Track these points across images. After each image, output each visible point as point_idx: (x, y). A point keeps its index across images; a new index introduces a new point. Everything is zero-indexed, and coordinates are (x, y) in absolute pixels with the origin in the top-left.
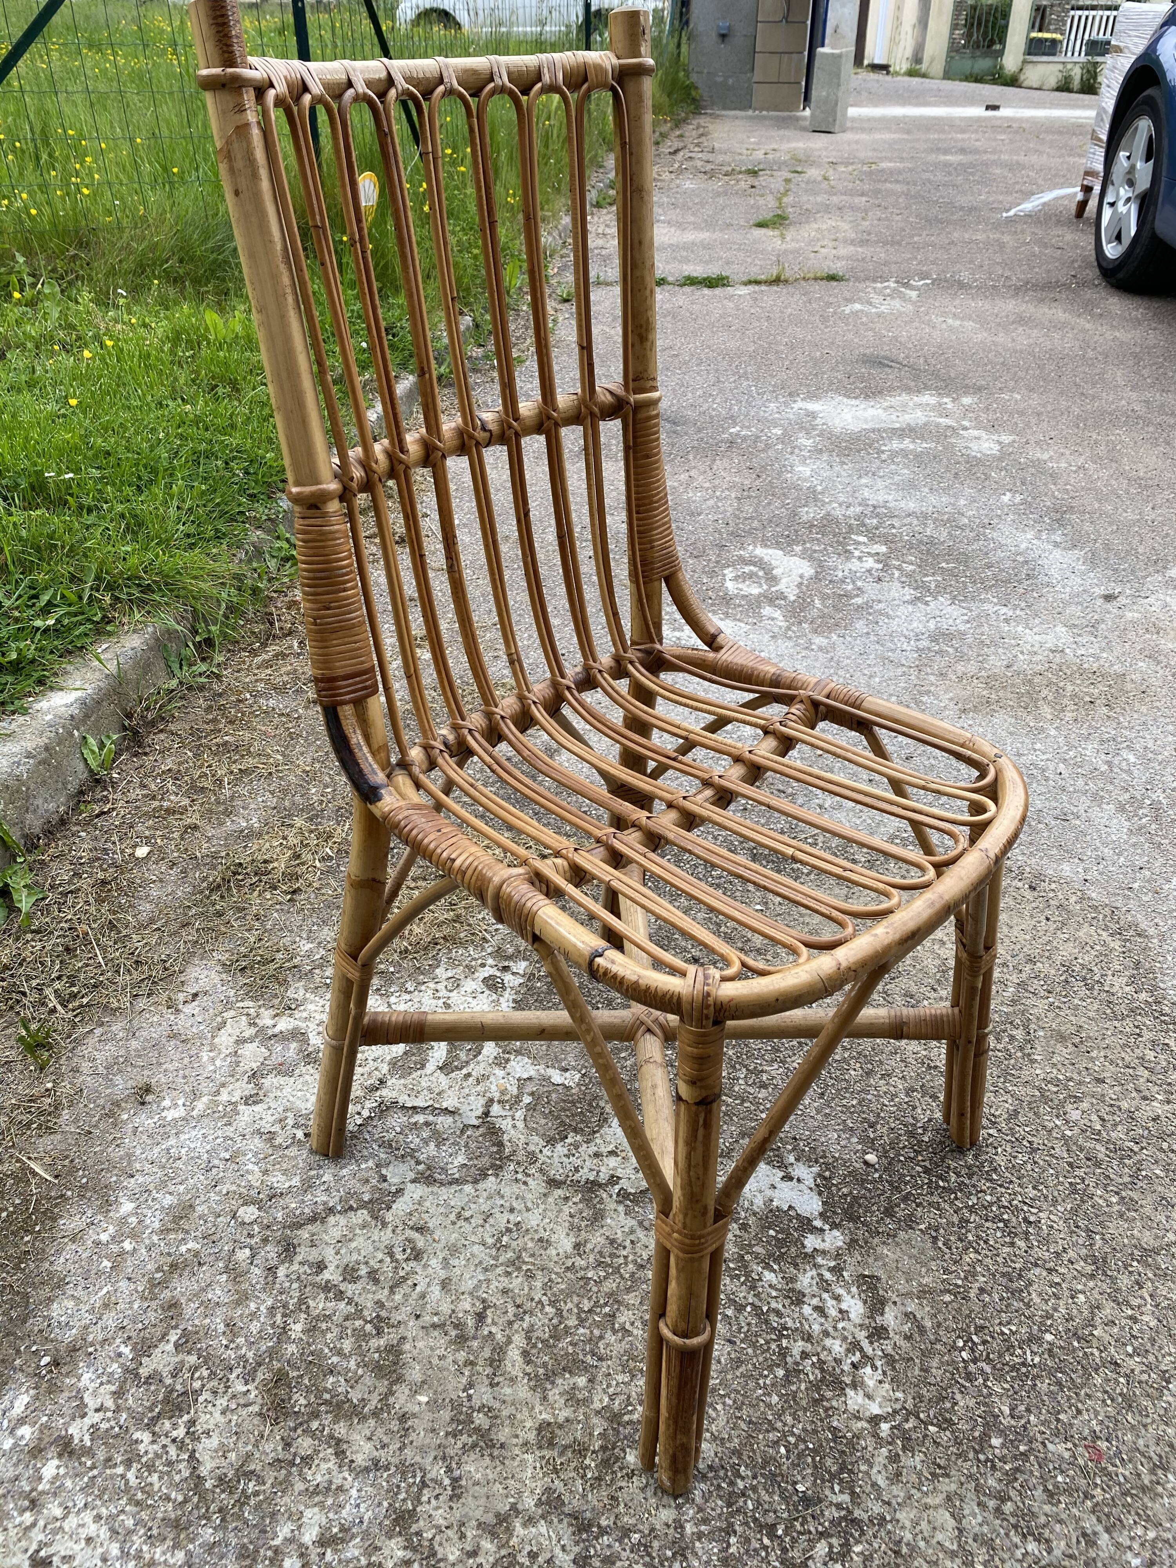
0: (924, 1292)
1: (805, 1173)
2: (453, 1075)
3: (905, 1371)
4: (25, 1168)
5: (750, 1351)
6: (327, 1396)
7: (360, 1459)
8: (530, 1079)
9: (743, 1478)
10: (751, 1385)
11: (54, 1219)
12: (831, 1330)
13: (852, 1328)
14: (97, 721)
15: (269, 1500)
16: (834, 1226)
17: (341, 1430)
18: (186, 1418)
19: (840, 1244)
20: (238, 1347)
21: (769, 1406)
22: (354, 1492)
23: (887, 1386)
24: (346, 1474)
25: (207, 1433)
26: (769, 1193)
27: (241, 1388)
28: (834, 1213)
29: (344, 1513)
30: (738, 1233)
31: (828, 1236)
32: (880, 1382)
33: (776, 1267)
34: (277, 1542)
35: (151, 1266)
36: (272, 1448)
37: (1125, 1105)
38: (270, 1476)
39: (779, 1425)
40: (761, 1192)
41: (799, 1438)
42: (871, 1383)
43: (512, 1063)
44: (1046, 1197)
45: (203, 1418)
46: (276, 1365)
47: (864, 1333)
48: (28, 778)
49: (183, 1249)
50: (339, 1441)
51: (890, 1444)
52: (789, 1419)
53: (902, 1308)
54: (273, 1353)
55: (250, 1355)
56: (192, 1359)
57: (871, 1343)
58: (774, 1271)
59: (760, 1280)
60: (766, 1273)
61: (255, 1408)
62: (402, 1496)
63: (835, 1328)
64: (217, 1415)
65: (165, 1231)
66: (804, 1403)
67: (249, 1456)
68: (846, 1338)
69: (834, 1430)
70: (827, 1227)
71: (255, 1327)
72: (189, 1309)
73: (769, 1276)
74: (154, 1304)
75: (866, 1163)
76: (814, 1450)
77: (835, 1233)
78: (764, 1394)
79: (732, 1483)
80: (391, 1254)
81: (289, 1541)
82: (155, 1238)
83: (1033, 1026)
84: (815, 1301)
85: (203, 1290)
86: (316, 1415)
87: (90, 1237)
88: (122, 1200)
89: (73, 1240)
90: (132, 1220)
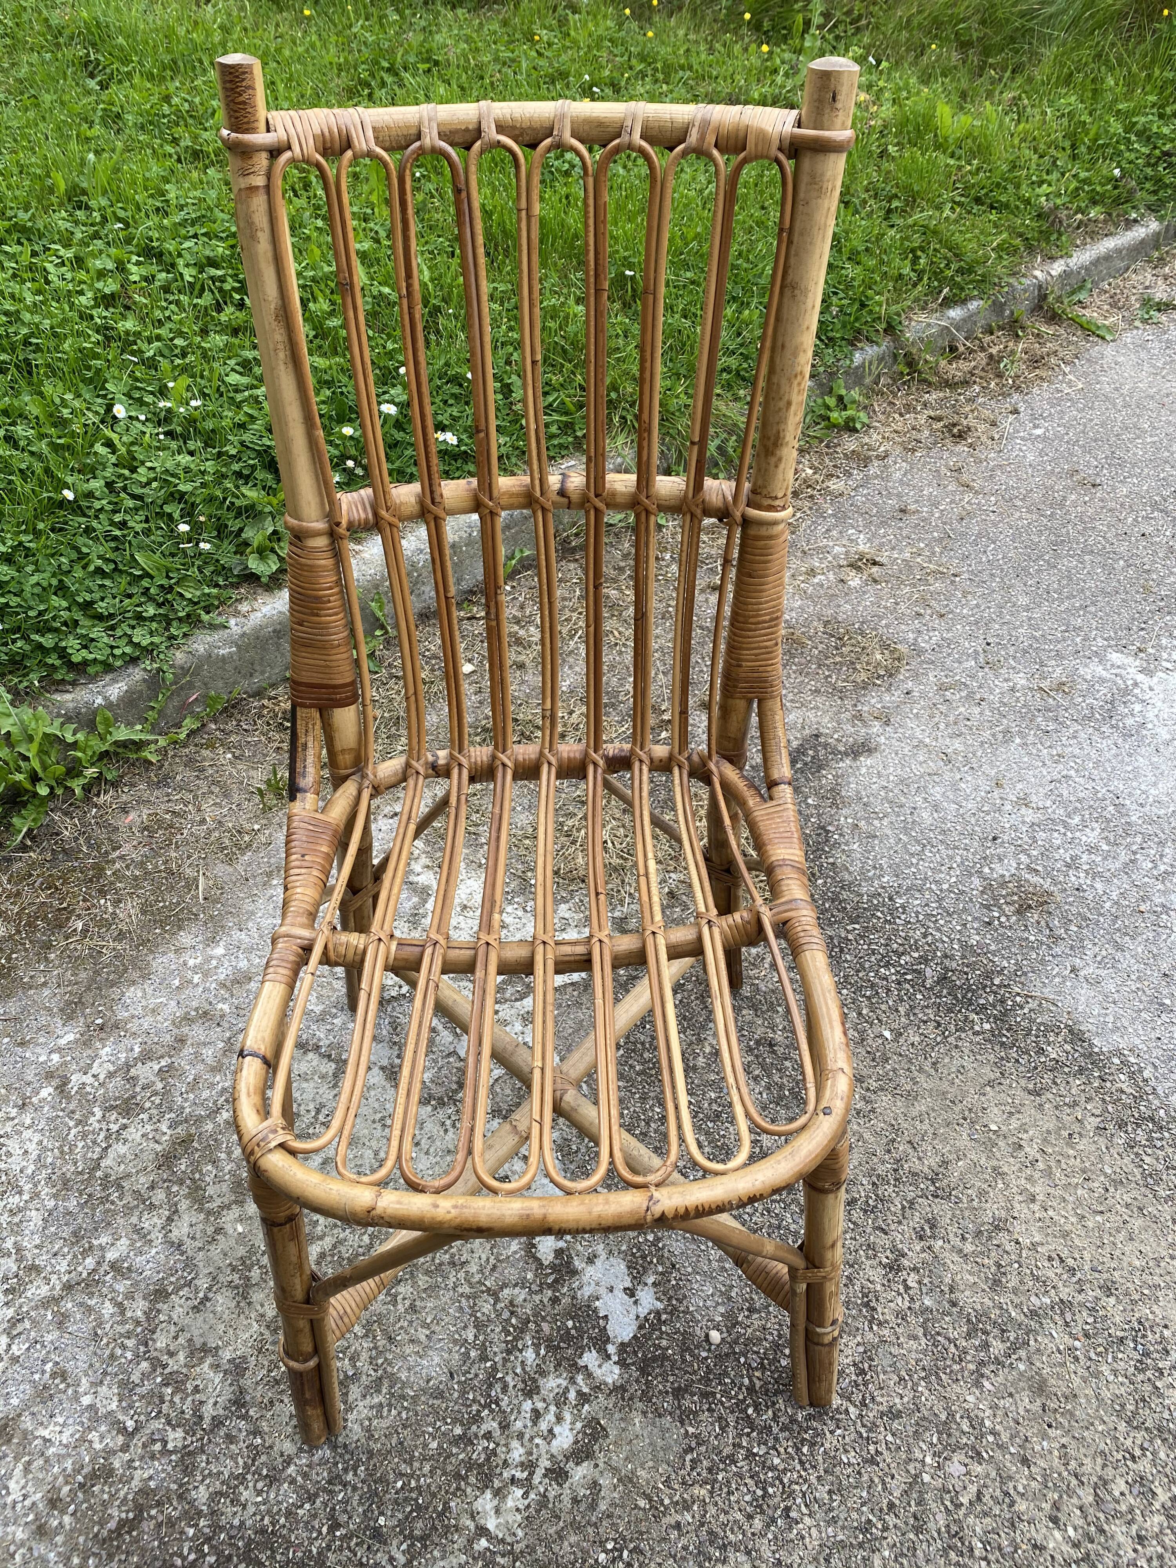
0: (631, 1481)
1: (648, 1300)
3: (544, 1522)
4: (196, 880)
5: (456, 1395)
6: (197, 1176)
7: (175, 1235)
9: (355, 1474)
10: (430, 1419)
11: (180, 928)
12: (527, 1436)
13: (543, 1451)
15: (115, 1213)
16: (621, 1363)
17: (184, 1205)
18: (125, 1121)
19: (610, 1381)
20: (186, 1100)
21: (425, 1445)
22: (154, 1251)
23: (519, 1517)
24: (161, 1236)
25: (126, 1141)
26: (602, 1291)
27: (164, 1128)
28: (635, 1353)
29: (138, 1259)
30: (545, 1300)
31: (607, 1366)
32: (518, 1510)
33: (543, 1352)
34: (95, 1242)
35: (195, 1004)
36: (143, 1181)
37: (1022, 1506)
38: (128, 1198)
39: (416, 1465)
40: (597, 1284)
41: (419, 1488)
42: (510, 1503)
44: (831, 1510)
45: (132, 1129)
46: (193, 1131)
47: (548, 1464)
49: (220, 1006)
50: (176, 1211)
51: (474, 1558)
52: (427, 1468)
53: (597, 1474)
54: (199, 1120)
55: (188, 1110)
56: (159, 1086)
57: (545, 1476)
58: (538, 1354)
59: (521, 1351)
60: (530, 1350)
61: (159, 1148)
62: (173, 1279)
63: (531, 1439)
64: (140, 1133)
65: (222, 985)
66: (449, 1468)
67: (129, 1175)
68: (531, 1454)
69: (447, 1508)
70: (615, 1358)
71: (206, 1094)
72: (188, 1050)
73: (529, 1355)
74: (175, 1031)
75: (707, 1336)
76: (419, 1508)
77: (617, 1370)
78: (430, 1434)
79: (346, 1470)
80: (318, 1111)
81: (102, 1248)
82: (214, 985)
84: (540, 1405)
85: (205, 1044)
86: (181, 1182)
87: (185, 957)
88: (222, 943)
89: (176, 951)
90: (214, 962)
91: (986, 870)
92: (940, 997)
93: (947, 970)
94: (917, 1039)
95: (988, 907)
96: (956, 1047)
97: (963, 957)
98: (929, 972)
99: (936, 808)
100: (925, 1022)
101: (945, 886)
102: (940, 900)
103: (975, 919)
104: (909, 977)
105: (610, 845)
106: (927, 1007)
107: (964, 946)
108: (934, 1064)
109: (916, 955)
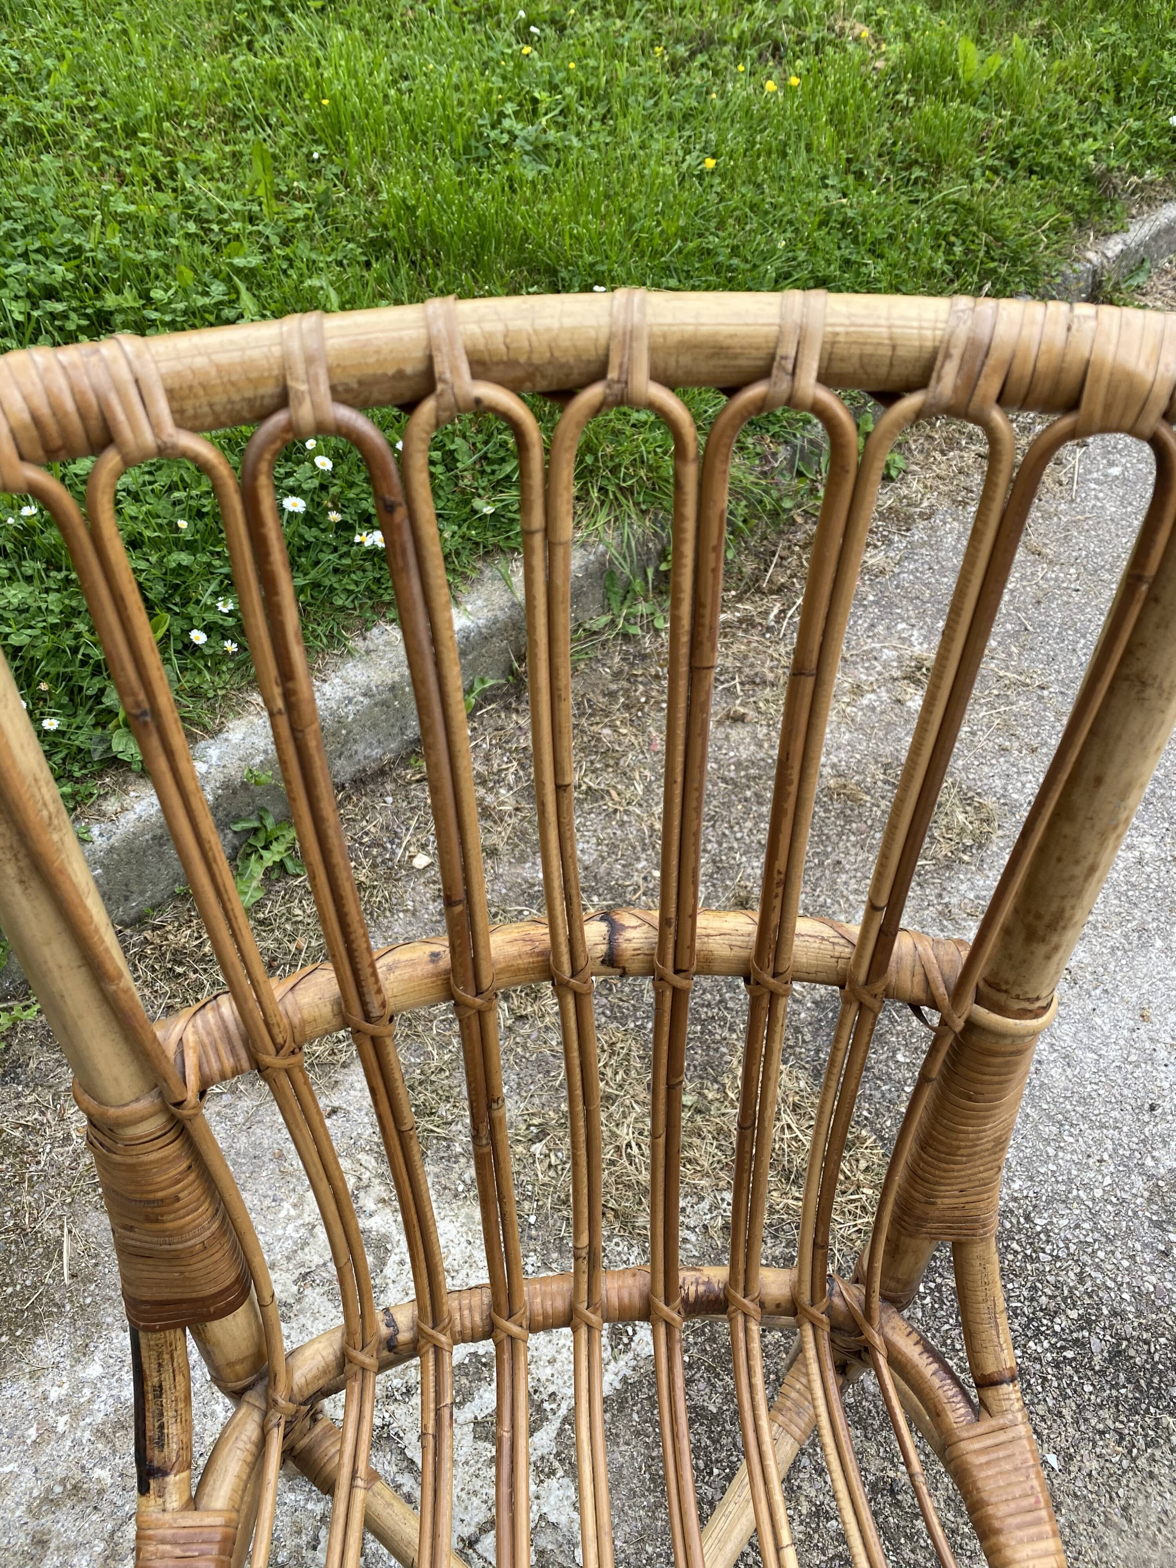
2: (481, 1445)
4: (59, 1242)
8: (555, 1526)
11: (37, 1332)
14: (475, 659)
35: (60, 1472)
43: (553, 1483)
48: (354, 720)
49: (98, 1473)
65: (100, 1433)
82: (87, 1435)
85: (76, 1546)
87: (45, 1384)
88: (98, 1355)
89: (32, 1375)
90: (87, 1391)
91: (1149, 1162)
92: (1116, 1386)
93: (1120, 1338)
94: (1095, 1465)
95: (1158, 1225)
96: (1151, 1475)
97: (1139, 1314)
98: (1096, 1345)
99: (1068, 1060)
100: (1102, 1433)
101: (1098, 1193)
102: (1094, 1215)
103: (1145, 1245)
104: (1069, 1354)
105: (635, 1150)
106: (1101, 1406)
107: (1138, 1295)
108: (1124, 1509)
109: (1074, 1314)
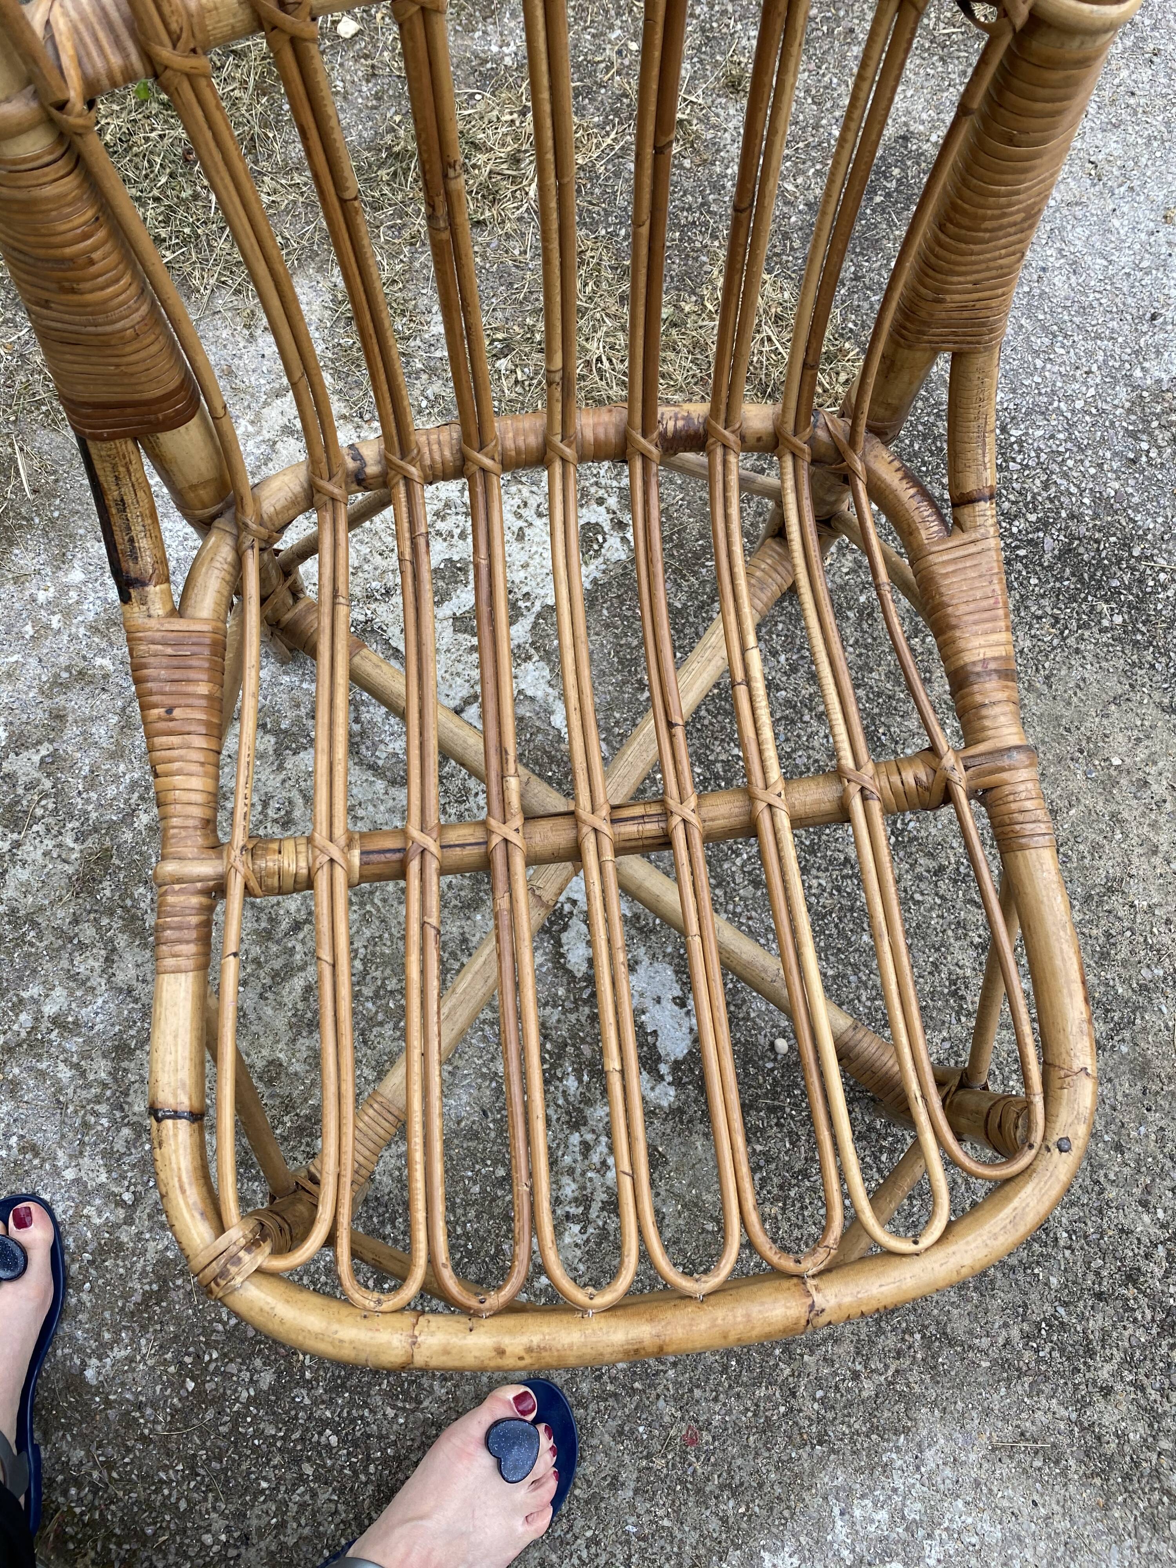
0: (696, 1205)
2: (461, 636)
3: (606, 1254)
4: (12, 460)
5: (493, 1134)
6: (129, 902)
7: (120, 978)
8: (532, 699)
9: (394, 1227)
10: (468, 1162)
11: (11, 543)
12: (578, 1171)
13: (598, 1183)
15: (38, 956)
16: (677, 1083)
17: (122, 941)
18: (15, 836)
19: (665, 1104)
20: (88, 801)
21: (466, 1191)
22: (100, 1001)
23: (578, 1253)
24: (103, 981)
25: (24, 863)
26: (648, 1003)
27: (69, 842)
28: (691, 1070)
29: (83, 1011)
30: (583, 1019)
31: (660, 1088)
32: (577, 1245)
33: (586, 1078)
34: (25, 995)
35: (63, 660)
36: (62, 915)
37: (1111, 1193)
38: (48, 938)
39: (460, 1211)
40: (642, 995)
41: (466, 1234)
42: (567, 1240)
43: (529, 666)
44: (911, 1215)
45: (27, 847)
46: (108, 843)
47: (604, 1197)
49: (99, 661)
50: (114, 950)
51: (535, 1295)
52: (472, 1214)
53: (660, 1203)
54: (112, 826)
55: (94, 815)
56: (47, 784)
57: (602, 1209)
58: (580, 1081)
59: (561, 1080)
60: (572, 1078)
61: (70, 869)
62: (132, 1032)
63: (583, 1174)
64: (39, 852)
65: (94, 629)
66: (496, 1211)
67: (41, 909)
68: (585, 1188)
69: (499, 1251)
70: (669, 1078)
71: (111, 791)
72: (72, 731)
73: (571, 1083)
74: (47, 703)
75: (772, 1045)
76: (469, 1253)
77: (672, 1091)
78: (470, 1178)
79: (382, 1223)
80: (265, 804)
81: (35, 1001)
82: (82, 631)
83: (1127, 1034)
84: (589, 1137)
85: (92, 719)
86: (111, 913)
87: (31, 588)
88: (77, 563)
89: (16, 580)
90: (74, 595)
91: (1138, 373)
92: (1060, 580)
93: (1072, 537)
94: (1028, 643)
95: (1133, 435)
96: (1077, 651)
97: (1096, 516)
98: (1048, 543)
99: (1075, 267)
100: (1039, 618)
101: (1079, 404)
102: (1071, 426)
103: (1115, 454)
104: (1022, 552)
106: (1043, 596)
107: (1099, 499)
108: (1047, 677)
109: (1033, 518)
